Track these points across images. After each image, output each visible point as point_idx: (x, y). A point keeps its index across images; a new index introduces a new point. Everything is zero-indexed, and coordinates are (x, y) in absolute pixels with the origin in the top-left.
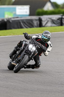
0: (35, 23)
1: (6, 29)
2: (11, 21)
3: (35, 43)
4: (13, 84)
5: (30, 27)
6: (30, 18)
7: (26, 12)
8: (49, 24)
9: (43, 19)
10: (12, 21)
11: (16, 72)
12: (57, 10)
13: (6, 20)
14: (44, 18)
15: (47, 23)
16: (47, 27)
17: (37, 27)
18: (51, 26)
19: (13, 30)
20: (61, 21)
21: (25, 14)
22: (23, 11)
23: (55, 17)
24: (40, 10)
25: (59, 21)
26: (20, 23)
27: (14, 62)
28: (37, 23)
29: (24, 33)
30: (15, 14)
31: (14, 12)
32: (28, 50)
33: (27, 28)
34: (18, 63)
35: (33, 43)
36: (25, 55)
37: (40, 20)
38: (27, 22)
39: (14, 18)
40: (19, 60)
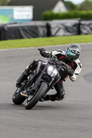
0: (41, 31)
2: (6, 29)
3: (56, 64)
5: (34, 37)
6: (33, 23)
7: (28, 16)
8: (62, 32)
9: (52, 26)
10: (8, 28)
11: (29, 108)
12: (72, 13)
14: (54, 24)
15: (58, 31)
16: (58, 36)
17: (43, 36)
18: (64, 36)
19: (10, 42)
20: (79, 28)
21: (26, 18)
22: (23, 14)
23: (70, 23)
24: (47, 13)
25: (75, 28)
26: (19, 31)
27: (25, 92)
29: (39, 49)
30: (12, 18)
31: (10, 16)
32: (47, 74)
33: (29, 38)
34: (31, 94)
35: (53, 64)
36: (41, 82)
37: (48, 27)
38: (30, 30)
39: (10, 24)
40: (34, 91)
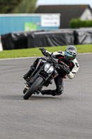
0: (68, 39)
1: (26, 47)
2: (33, 36)
3: (53, 63)
4: (35, 126)
5: (61, 45)
6: (60, 31)
7: (56, 23)
9: (79, 34)
10: (35, 35)
13: (26, 35)
14: (81, 31)
15: (85, 39)
17: (71, 44)
21: (54, 25)
24: (75, 20)
26: (46, 38)
28: (71, 39)
30: (40, 26)
31: (38, 24)
32: (43, 71)
33: (56, 45)
37: (76, 35)
38: (57, 38)
